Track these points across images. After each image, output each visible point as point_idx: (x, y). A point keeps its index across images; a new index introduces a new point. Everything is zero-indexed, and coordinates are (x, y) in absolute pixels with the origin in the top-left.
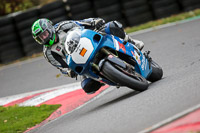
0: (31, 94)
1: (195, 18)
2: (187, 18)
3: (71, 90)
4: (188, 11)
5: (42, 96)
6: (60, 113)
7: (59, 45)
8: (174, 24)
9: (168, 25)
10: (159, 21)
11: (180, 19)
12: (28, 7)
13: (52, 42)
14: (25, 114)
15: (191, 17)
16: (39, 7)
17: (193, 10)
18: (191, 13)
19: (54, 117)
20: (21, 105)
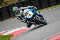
0: (5, 31)
1: (54, 8)
2: (51, 8)
3: (17, 30)
4: (52, 6)
5: (8, 32)
6: (14, 37)
7: (20, 14)
8: (48, 10)
9: (46, 10)
10: (43, 9)
11: (49, 9)
12: (4, 5)
13: (18, 13)
14: (3, 38)
15: (53, 8)
16: (7, 5)
17: (53, 6)
18: (53, 7)
19: (12, 38)
20: (2, 35)
